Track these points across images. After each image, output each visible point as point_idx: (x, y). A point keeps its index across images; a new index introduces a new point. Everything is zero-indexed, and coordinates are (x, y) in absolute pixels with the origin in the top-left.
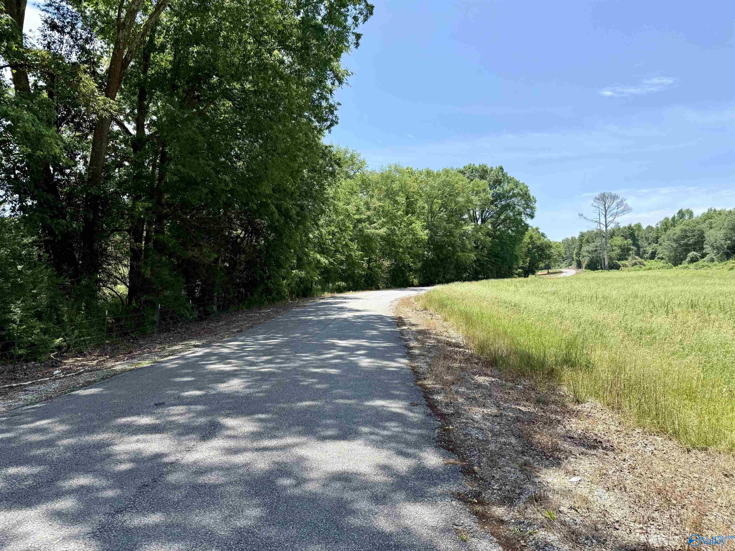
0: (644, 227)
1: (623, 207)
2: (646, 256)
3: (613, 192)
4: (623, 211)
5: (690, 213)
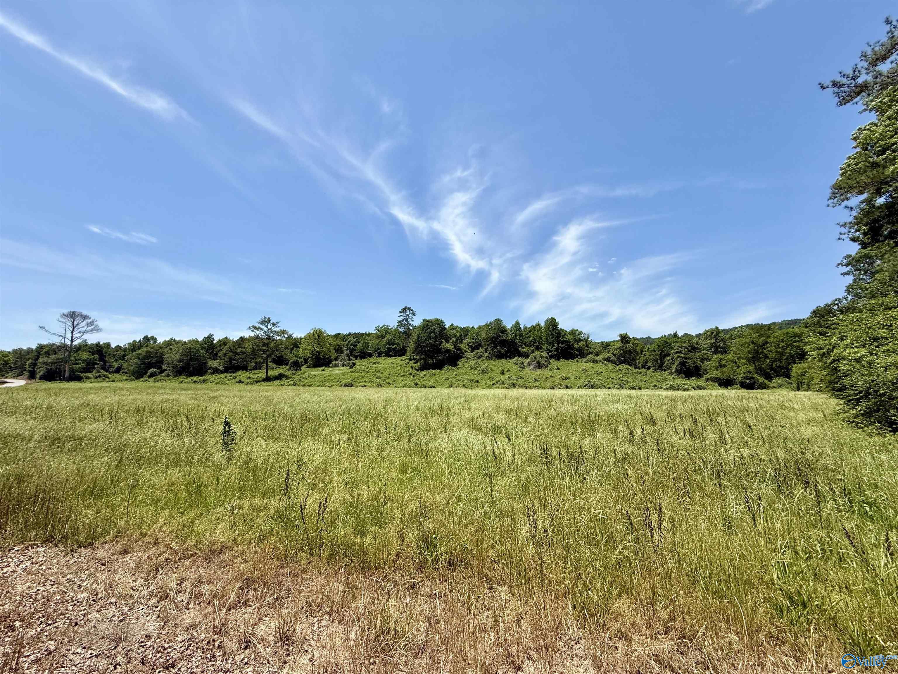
0: (113, 346)
1: (92, 327)
2: (113, 370)
3: (85, 313)
4: (92, 330)
5: (154, 339)
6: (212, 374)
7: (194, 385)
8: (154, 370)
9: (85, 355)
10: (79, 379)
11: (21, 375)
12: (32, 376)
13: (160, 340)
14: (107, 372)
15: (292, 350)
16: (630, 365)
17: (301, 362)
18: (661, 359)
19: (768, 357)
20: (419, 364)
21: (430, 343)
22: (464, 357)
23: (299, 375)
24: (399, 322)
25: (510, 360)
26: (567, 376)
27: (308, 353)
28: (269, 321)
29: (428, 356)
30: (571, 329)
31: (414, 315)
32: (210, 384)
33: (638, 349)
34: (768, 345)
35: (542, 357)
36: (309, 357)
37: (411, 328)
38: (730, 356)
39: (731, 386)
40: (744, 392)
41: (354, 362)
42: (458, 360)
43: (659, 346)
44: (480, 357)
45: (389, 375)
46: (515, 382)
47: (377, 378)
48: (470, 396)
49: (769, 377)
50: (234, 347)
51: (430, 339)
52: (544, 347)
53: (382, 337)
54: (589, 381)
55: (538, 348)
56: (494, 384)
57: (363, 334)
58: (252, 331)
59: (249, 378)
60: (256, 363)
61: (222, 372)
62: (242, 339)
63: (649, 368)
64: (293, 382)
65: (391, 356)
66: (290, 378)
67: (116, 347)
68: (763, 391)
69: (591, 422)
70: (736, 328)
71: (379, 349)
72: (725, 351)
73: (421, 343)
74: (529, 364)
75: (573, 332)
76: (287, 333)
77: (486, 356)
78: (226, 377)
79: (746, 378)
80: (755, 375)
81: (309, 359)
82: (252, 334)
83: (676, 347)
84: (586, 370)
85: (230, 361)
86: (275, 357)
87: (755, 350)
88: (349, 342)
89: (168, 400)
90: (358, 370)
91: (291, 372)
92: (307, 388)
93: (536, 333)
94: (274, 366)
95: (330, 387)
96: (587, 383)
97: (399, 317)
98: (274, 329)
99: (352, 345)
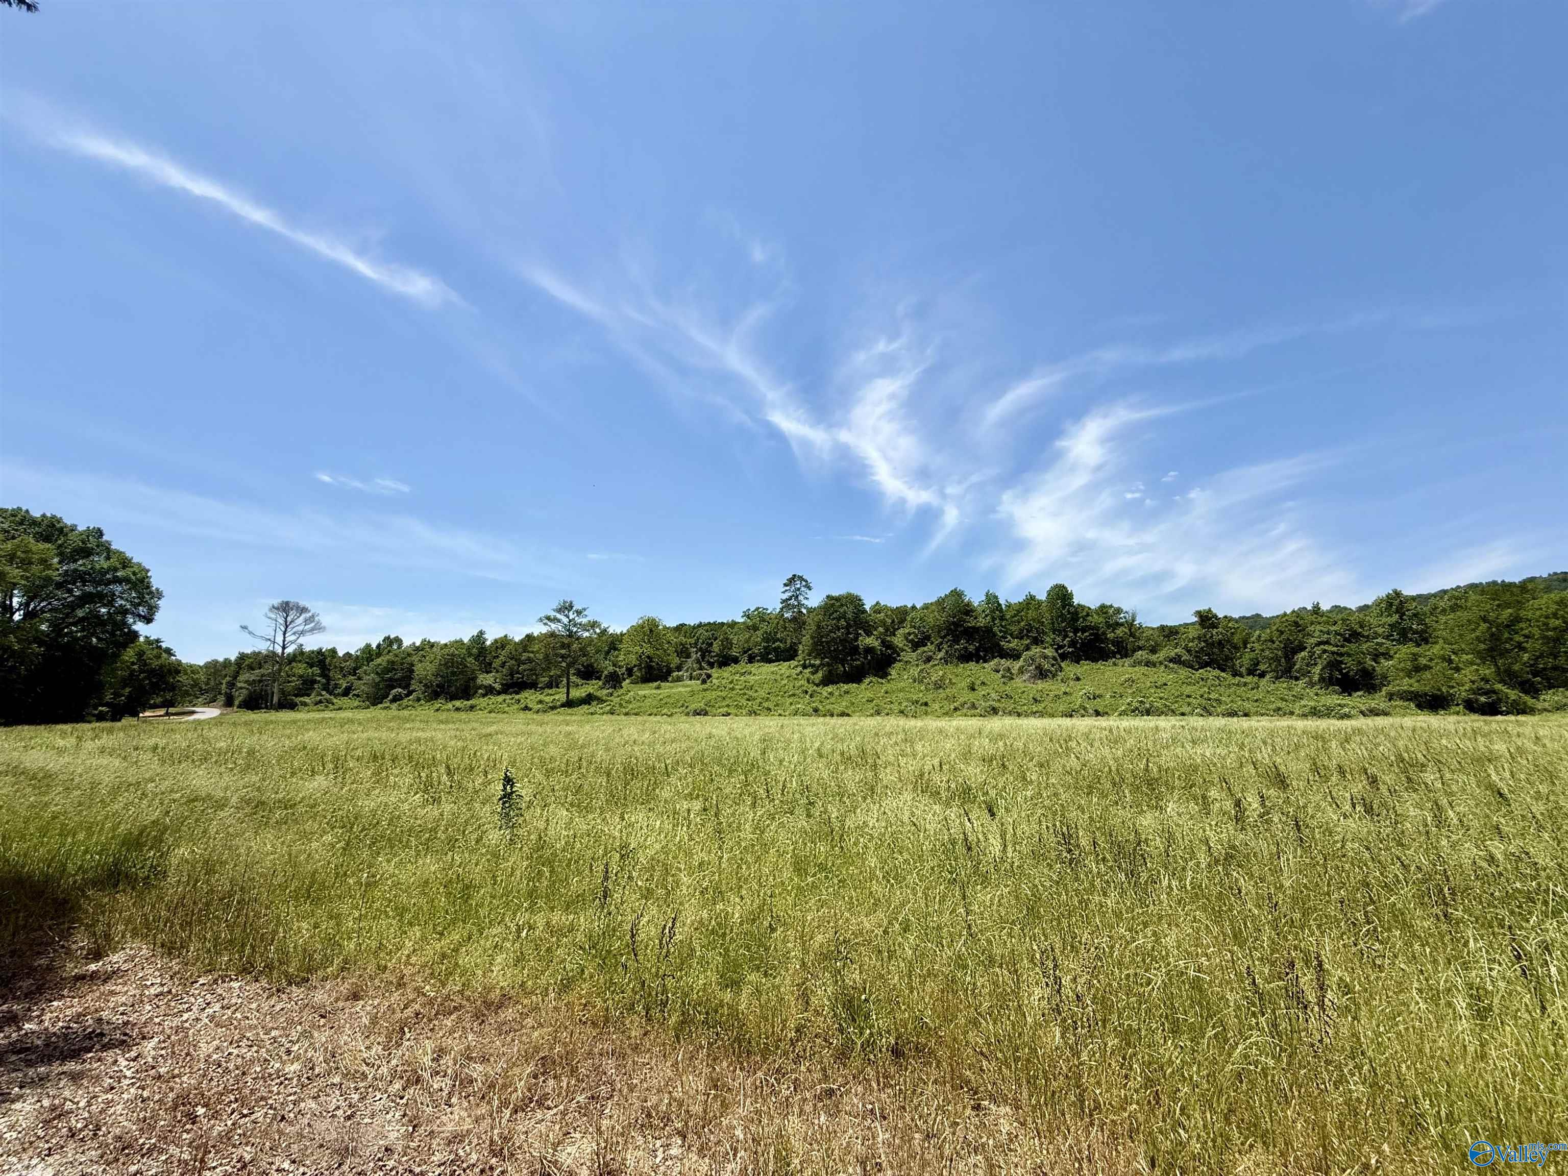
0: (341, 654)
1: (312, 625)
2: (339, 691)
3: (302, 603)
4: (312, 630)
5: (398, 641)
6: (484, 696)
7: (456, 715)
8: (400, 690)
9: (300, 669)
10: (292, 706)
11: (215, 701)
12: (229, 703)
13: (406, 643)
14: (330, 694)
15: (608, 653)
16: (1223, 670)
17: (623, 674)
18: (1286, 656)
19: (1524, 650)
20: (820, 674)
21: (839, 637)
22: (900, 661)
23: (619, 696)
24: (783, 601)
25: (986, 665)
26: (1097, 693)
27: (633, 660)
28: (571, 607)
29: (835, 659)
30: (1098, 605)
31: (809, 588)
32: (481, 712)
33: (1236, 639)
34: (1523, 625)
35: (1045, 657)
36: (635, 666)
37: (804, 611)
38: (1436, 649)
39: (1444, 709)
40: (1476, 721)
41: (709, 672)
42: (890, 666)
43: (1282, 633)
44: (929, 659)
45: (769, 694)
46: (996, 705)
47: (748, 700)
48: (914, 731)
49: (1532, 690)
50: (516, 651)
51: (839, 630)
52: (1048, 639)
53: (755, 628)
54: (1141, 702)
55: (1036, 641)
56: (956, 709)
57: (723, 624)
58: (545, 624)
59: (541, 702)
60: (551, 676)
61: (499, 693)
62: (529, 637)
63: (1262, 675)
64: (608, 708)
65: (770, 661)
66: (605, 701)
67: (344, 655)
68: (1521, 718)
69: (1151, 783)
70: (1445, 592)
71: (750, 649)
72: (1424, 638)
73: (822, 637)
74: (1021, 671)
75: (1103, 609)
76: (599, 626)
77: (939, 657)
78: (504, 700)
79: (1479, 691)
80: (1499, 686)
81: (635, 669)
82: (544, 630)
83: (1316, 632)
84: (1133, 681)
85: (512, 675)
86: (580, 667)
87: (1493, 635)
88: (698, 639)
89: (418, 741)
90: (715, 687)
91: (605, 692)
92: (633, 718)
93: (1032, 614)
94: (579, 681)
95: (669, 716)
96: (1138, 705)
97: (784, 592)
98: (579, 621)
99: (703, 643)
